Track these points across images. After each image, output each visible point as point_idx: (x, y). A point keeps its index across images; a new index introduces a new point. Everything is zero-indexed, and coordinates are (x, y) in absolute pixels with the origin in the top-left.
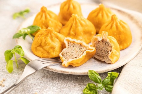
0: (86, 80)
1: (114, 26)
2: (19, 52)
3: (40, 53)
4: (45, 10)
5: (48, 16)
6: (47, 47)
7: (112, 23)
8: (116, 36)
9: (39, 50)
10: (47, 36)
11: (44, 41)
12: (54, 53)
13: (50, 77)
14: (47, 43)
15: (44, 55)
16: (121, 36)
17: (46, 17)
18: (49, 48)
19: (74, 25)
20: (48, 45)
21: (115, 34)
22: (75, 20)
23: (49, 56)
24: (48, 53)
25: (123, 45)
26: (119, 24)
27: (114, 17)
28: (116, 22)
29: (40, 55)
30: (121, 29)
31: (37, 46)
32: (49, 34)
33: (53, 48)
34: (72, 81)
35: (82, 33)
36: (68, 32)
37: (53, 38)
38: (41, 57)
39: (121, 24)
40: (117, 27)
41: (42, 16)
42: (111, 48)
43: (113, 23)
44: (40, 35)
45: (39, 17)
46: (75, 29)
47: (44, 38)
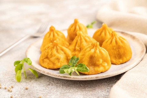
1: (114, 41)
2: (26, 61)
3: (46, 64)
4: (53, 29)
5: (56, 35)
6: (52, 59)
7: (112, 38)
8: (116, 50)
9: (46, 62)
10: (53, 49)
11: (50, 53)
12: (59, 63)
13: (55, 85)
14: (52, 54)
15: (50, 66)
16: (120, 50)
17: (54, 35)
18: (55, 59)
19: (79, 41)
20: (54, 57)
21: (115, 48)
22: (79, 36)
23: (54, 66)
24: (54, 64)
25: (123, 59)
26: (118, 40)
27: (113, 33)
28: (116, 38)
29: (46, 66)
30: (121, 44)
31: (44, 58)
32: (55, 47)
33: (58, 59)
34: (75, 88)
36: (73, 48)
37: (59, 50)
38: (48, 68)
39: (120, 40)
40: (116, 42)
41: (50, 35)
43: (113, 39)
44: (47, 48)
45: (48, 35)
46: (80, 44)
47: (50, 50)
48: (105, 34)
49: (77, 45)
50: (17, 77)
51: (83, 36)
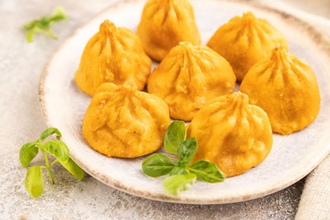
1: (279, 75)
2: (56, 151)
3: (106, 145)
4: (110, 29)
5: (119, 46)
6: (122, 132)
8: (283, 100)
9: (103, 139)
10: (122, 105)
11: (114, 116)
12: (140, 146)
14: (121, 121)
15: (115, 150)
16: (294, 100)
17: (113, 48)
18: (128, 133)
19: (184, 70)
20: (125, 127)
21: (281, 95)
22: (186, 57)
23: (127, 152)
24: (125, 145)
25: (299, 122)
26: (290, 72)
27: (278, 53)
28: (283, 65)
29: (106, 151)
30: (297, 84)
31: (99, 129)
32: (127, 100)
33: (137, 134)
35: (205, 89)
36: (169, 85)
37: (137, 108)
38: (109, 155)
39: (295, 71)
40: (285, 77)
41: (103, 46)
43: (276, 68)
44: (104, 102)
45: (97, 46)
46: (188, 79)
47: (113, 108)
48: (250, 40)
49: (180, 81)
50: (33, 188)
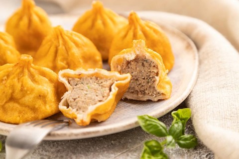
0: (130, 142)
3: (16, 114)
6: (28, 99)
7: (133, 28)
9: (12, 109)
10: (23, 76)
11: (18, 86)
12: (48, 107)
13: (56, 157)
14: (25, 89)
15: (26, 116)
18: (34, 98)
19: (62, 48)
20: (30, 93)
24: (34, 109)
27: (133, 17)
31: (6, 102)
32: (26, 71)
33: (42, 97)
34: (104, 151)
37: (36, 77)
42: (157, 68)
43: (135, 29)
44: (6, 77)
46: (66, 55)
47: (16, 80)
49: (59, 58)
51: (67, 36)
